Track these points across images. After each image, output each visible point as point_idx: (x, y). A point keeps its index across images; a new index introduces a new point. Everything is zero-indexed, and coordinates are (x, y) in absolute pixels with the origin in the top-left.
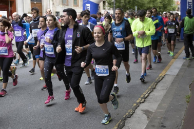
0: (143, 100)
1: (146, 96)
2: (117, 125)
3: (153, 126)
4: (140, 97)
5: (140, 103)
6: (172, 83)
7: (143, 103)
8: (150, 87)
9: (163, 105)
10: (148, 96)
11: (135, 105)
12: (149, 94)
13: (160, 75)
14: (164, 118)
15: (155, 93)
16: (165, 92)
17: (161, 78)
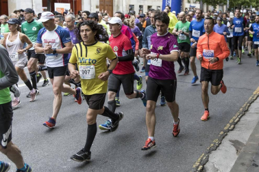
0: (232, 126)
1: (236, 121)
2: (199, 160)
3: (243, 164)
4: (228, 122)
5: (229, 131)
7: (232, 130)
8: (241, 109)
9: (256, 135)
10: (239, 121)
11: (222, 133)
12: (240, 118)
13: (254, 93)
14: (257, 154)
15: (246, 118)
17: (256, 96)
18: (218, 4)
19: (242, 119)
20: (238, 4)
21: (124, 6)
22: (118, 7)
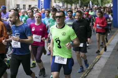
1: (85, 75)
4: (81, 76)
6: (106, 64)
8: (89, 68)
10: (87, 75)
12: (88, 74)
15: (92, 73)
16: (100, 71)
17: (97, 59)
18: (73, 3)
19: (89, 74)
20: (86, 3)
21: (13, 5)
22: (9, 6)
